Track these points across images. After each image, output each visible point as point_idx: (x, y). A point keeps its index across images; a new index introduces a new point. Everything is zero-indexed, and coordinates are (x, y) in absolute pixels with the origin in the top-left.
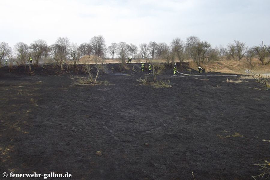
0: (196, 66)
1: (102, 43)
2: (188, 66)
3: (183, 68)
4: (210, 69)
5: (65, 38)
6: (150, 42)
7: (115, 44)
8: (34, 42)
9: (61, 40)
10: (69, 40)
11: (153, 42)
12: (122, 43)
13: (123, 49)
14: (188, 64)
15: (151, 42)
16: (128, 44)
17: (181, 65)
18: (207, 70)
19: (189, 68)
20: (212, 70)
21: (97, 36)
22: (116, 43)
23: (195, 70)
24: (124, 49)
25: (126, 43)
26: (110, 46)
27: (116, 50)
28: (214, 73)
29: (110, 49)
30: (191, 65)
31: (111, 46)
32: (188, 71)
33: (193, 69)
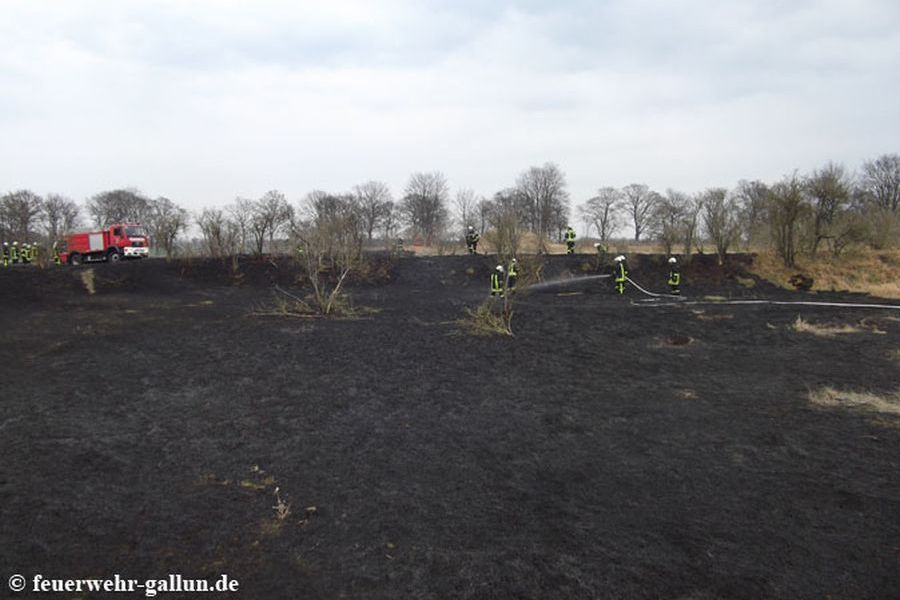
0: (780, 267)
1: (554, 188)
2: (747, 268)
3: (726, 273)
4: (834, 282)
5: (434, 176)
6: (739, 183)
7: (612, 190)
8: (353, 188)
9: (422, 180)
10: (445, 181)
11: (753, 183)
12: (634, 186)
13: (636, 207)
14: (749, 259)
15: (744, 181)
16: (657, 191)
17: (721, 263)
18: (821, 284)
19: (745, 276)
20: (843, 285)
21: (540, 165)
22: (615, 187)
23: (771, 285)
24: (640, 206)
25: (647, 188)
26: (594, 199)
27: (612, 210)
28: (844, 295)
29: (594, 208)
30: (760, 263)
31: (598, 198)
32: (743, 285)
33: (763, 278)
